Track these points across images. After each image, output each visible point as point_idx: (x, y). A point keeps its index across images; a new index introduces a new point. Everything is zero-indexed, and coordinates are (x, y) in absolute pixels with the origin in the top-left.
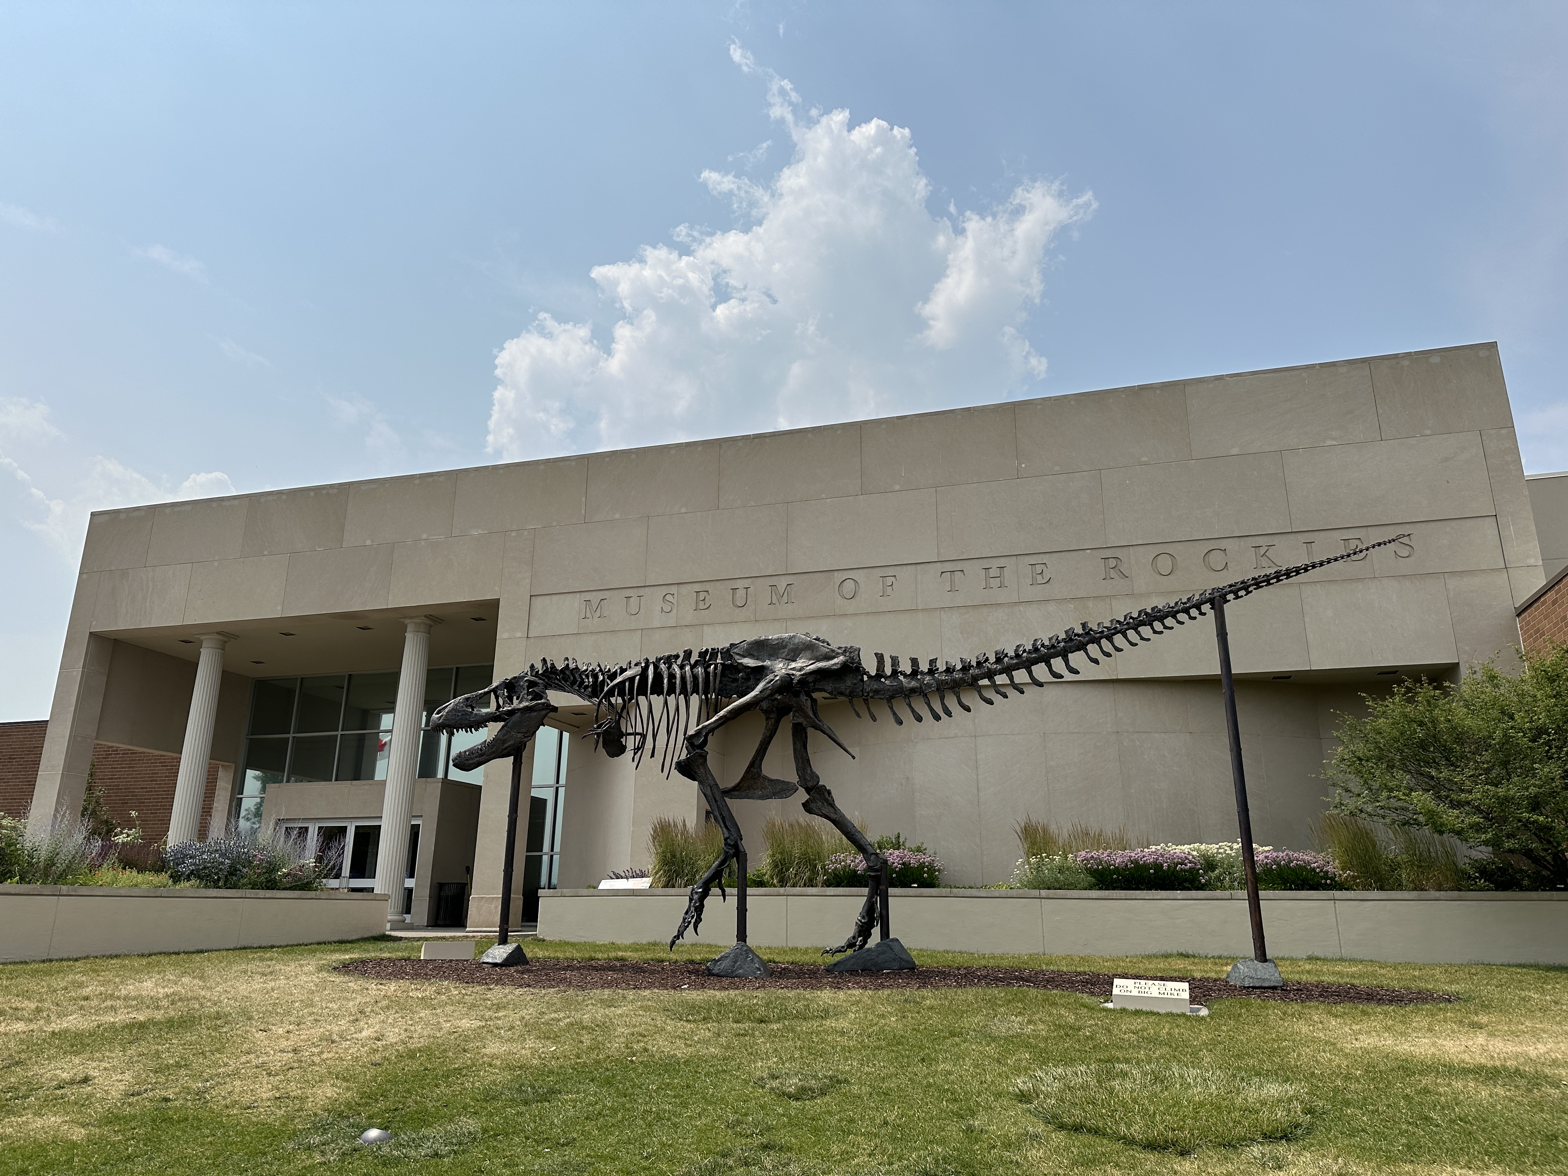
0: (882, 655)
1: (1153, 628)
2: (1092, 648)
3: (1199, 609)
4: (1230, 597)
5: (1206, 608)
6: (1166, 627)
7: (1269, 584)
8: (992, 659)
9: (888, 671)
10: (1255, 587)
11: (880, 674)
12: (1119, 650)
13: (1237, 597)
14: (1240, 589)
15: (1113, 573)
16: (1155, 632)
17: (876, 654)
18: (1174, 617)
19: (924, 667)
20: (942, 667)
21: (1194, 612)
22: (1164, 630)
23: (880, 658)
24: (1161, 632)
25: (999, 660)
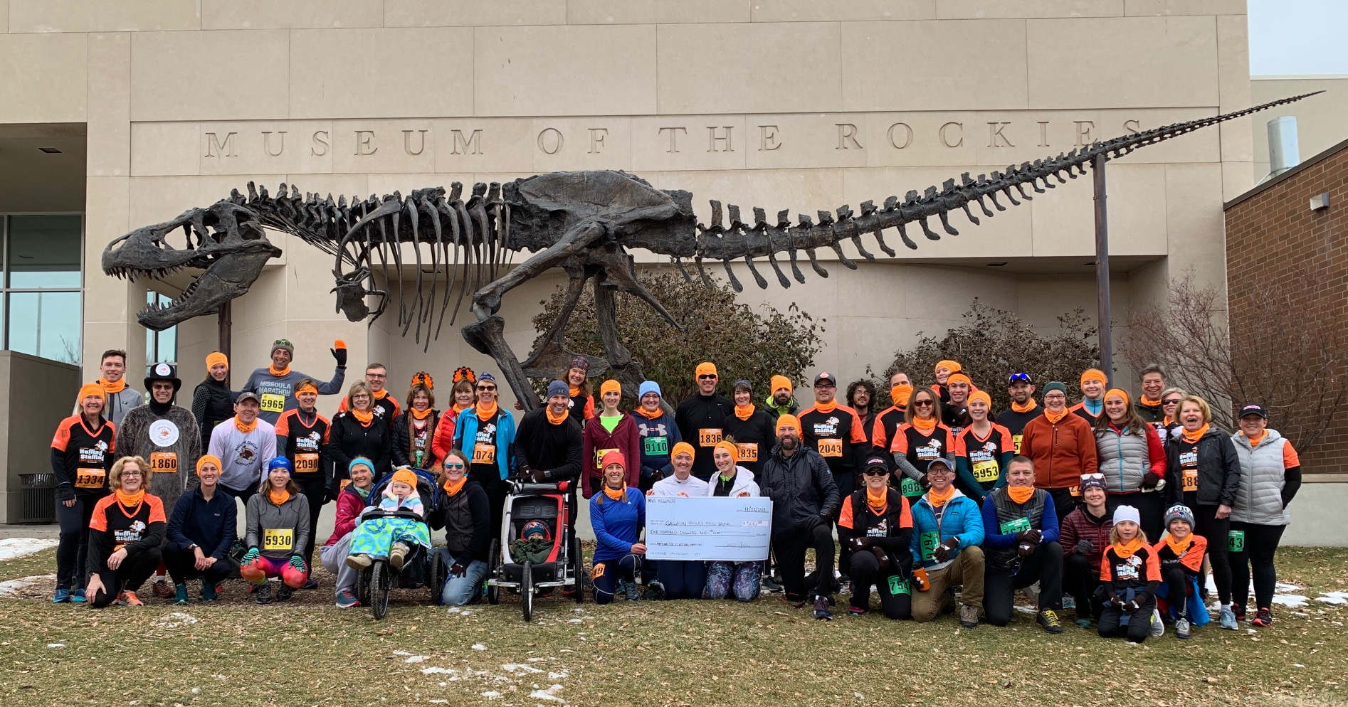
0: (719, 204)
1: (1035, 186)
2: (973, 205)
3: (1079, 165)
4: (1111, 154)
5: (1087, 165)
6: (1048, 185)
7: (1152, 142)
8: (858, 213)
9: (727, 225)
10: (1136, 145)
11: (716, 228)
12: (1000, 208)
13: (1118, 155)
14: (1122, 146)
15: (847, 142)
16: (1037, 190)
17: (712, 202)
18: (1056, 174)
19: (772, 221)
20: (795, 222)
21: (1075, 170)
22: (1046, 189)
23: (716, 206)
24: (1043, 191)
25: (866, 214)
